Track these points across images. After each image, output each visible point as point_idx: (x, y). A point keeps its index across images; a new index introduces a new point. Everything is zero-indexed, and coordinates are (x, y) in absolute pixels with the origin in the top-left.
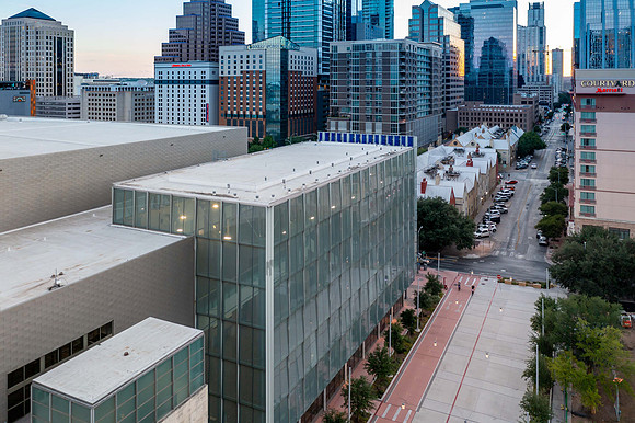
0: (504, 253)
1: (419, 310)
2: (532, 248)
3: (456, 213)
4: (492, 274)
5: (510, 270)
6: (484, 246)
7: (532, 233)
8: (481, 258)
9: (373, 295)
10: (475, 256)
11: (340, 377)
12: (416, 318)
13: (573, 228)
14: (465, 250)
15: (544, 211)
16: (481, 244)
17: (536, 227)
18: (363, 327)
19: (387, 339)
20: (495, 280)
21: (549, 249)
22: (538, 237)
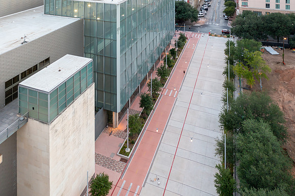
0: (210, 23)
1: (177, 49)
2: (222, 21)
3: (190, 7)
4: (206, 33)
5: (214, 30)
6: (202, 21)
7: (222, 14)
8: (201, 26)
9: (158, 42)
10: (198, 25)
12: (176, 52)
13: (239, 12)
14: (194, 22)
15: (226, 5)
16: (201, 20)
17: (223, 12)
18: (155, 56)
19: (165, 61)
20: (208, 35)
21: (229, 21)
22: (224, 16)
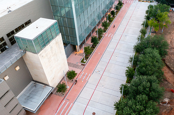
1: (116, 10)
9: (103, 7)
11: (95, 28)
12: (115, 12)
18: (101, 16)
19: (107, 18)
